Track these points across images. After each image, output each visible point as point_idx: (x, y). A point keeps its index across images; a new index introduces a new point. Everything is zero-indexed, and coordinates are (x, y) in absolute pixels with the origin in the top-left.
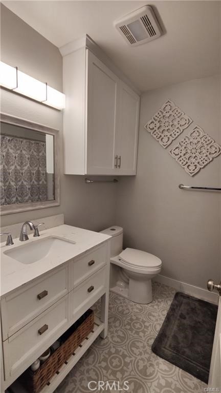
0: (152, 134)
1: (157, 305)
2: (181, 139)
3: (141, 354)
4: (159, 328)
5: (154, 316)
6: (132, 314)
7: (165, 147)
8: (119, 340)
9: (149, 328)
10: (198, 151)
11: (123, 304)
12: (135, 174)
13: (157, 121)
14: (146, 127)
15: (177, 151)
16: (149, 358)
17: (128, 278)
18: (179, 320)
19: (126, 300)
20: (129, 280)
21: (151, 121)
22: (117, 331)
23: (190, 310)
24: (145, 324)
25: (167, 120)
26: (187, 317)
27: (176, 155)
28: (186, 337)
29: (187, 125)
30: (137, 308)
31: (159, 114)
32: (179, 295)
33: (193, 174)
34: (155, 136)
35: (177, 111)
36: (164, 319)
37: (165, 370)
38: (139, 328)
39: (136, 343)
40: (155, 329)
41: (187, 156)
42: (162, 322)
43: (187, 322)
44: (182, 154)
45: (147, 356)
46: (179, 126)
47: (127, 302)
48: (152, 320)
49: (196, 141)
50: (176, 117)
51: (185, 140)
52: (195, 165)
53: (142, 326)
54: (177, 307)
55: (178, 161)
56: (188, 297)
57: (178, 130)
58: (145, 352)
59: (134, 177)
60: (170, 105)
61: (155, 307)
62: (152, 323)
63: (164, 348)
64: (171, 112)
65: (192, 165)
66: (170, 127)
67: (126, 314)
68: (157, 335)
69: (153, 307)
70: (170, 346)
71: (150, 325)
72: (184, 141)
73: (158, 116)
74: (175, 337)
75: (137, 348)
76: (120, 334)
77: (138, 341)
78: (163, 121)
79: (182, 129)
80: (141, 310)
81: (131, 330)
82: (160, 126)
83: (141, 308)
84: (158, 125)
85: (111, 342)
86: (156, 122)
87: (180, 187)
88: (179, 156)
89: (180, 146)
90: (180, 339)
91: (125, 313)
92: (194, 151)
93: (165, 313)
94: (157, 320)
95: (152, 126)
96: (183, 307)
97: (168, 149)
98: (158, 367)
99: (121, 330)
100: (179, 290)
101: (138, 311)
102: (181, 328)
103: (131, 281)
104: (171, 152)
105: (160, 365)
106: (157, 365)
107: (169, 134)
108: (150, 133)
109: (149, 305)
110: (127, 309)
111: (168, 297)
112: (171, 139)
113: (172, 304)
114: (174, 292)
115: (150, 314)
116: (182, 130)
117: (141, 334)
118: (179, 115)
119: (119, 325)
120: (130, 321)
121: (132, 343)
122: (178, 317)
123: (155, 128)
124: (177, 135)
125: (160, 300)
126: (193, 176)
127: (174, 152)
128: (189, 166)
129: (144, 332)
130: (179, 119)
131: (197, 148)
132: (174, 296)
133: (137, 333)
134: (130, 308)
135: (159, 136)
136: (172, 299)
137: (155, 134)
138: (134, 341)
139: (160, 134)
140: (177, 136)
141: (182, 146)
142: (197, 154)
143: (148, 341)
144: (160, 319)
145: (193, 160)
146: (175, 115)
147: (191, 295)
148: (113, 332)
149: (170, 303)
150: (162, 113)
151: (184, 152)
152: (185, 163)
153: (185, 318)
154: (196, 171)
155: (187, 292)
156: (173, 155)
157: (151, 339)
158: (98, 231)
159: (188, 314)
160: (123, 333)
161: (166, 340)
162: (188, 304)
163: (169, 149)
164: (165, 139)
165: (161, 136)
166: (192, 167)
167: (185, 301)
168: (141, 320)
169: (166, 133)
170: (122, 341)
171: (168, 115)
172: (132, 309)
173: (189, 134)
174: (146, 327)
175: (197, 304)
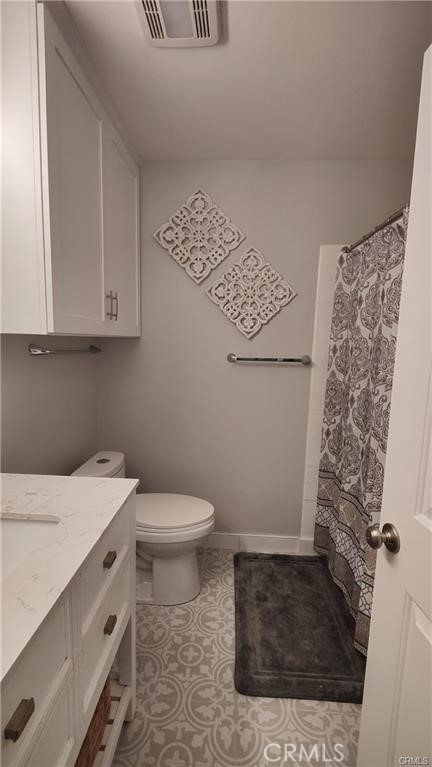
0: (170, 251)
1: (213, 594)
2: (226, 268)
3: (218, 713)
4: (230, 639)
5: (214, 620)
6: (172, 633)
7: (198, 282)
8: (166, 707)
9: (214, 649)
10: (256, 293)
11: (146, 621)
12: (138, 335)
13: (180, 228)
14: (158, 235)
15: (221, 292)
16: (236, 712)
17: (149, 559)
18: (258, 606)
19: (150, 607)
20: (151, 563)
21: (165, 226)
22: (153, 689)
23: (267, 579)
24: (204, 644)
25: (199, 228)
26: (268, 594)
27: (219, 298)
28: (281, 635)
29: (236, 244)
30: (178, 617)
31: (182, 212)
32: (239, 559)
33: (251, 335)
34: (175, 257)
35: (217, 213)
36: (233, 617)
37: (271, 720)
38: (195, 659)
39: (200, 693)
40: (225, 643)
41: (239, 301)
42: (232, 624)
43: (270, 605)
44: (230, 298)
45: (230, 710)
46: (221, 243)
47: (153, 611)
48: (214, 629)
49: (251, 275)
50: (216, 225)
51: (234, 270)
52: (254, 319)
53: (199, 651)
54: (245, 581)
55: (224, 311)
56: (256, 557)
57: (220, 251)
58: (225, 704)
59: (136, 340)
60: (202, 199)
61: (210, 599)
62: (215, 636)
63: (257, 673)
64: (205, 212)
65: (249, 318)
66: (205, 243)
67: (160, 639)
68: (234, 657)
69: (206, 601)
70: (264, 665)
71: (213, 641)
72: (233, 274)
73: (181, 216)
74: (265, 643)
75: (207, 702)
76: (163, 690)
77: (203, 688)
78: (193, 229)
79: (228, 248)
80: (186, 617)
81: (182, 669)
82: (187, 238)
83: (184, 612)
84: (182, 236)
85: (149, 721)
86: (178, 229)
87: (230, 359)
88: (224, 301)
89: (226, 283)
90: (275, 643)
91: (156, 638)
92: (250, 292)
93: (231, 604)
94: (221, 626)
95: (170, 235)
96: (254, 580)
97: (204, 284)
98: (258, 722)
99: (161, 682)
100: (237, 550)
101: (181, 622)
102: (268, 620)
103: (157, 566)
104: (210, 291)
105: (259, 716)
106: (253, 719)
107: (204, 258)
108: (167, 250)
109: (198, 600)
110: (159, 627)
111: (224, 571)
112: (209, 266)
113: (236, 581)
114: (231, 556)
115: (206, 619)
116: (227, 252)
117: (204, 669)
118: (221, 222)
119: (155, 672)
120: (173, 653)
121: (193, 698)
122: (255, 602)
123: (176, 242)
124: (220, 259)
125: (213, 582)
126: (250, 339)
127: (217, 291)
128: (243, 319)
129: (207, 662)
130: (221, 230)
131: (255, 288)
132: (232, 566)
133: (195, 670)
134: (163, 623)
135: (185, 258)
136: (232, 571)
137: (177, 254)
138: (195, 693)
139: (187, 254)
140: (219, 261)
141: (229, 282)
142: (256, 297)
143: (221, 677)
144: (227, 620)
145: (250, 309)
146: (214, 221)
147: (258, 552)
148: (146, 693)
149: (231, 581)
150: (189, 213)
151: (233, 294)
152: (236, 314)
153: (265, 599)
154: (256, 329)
155: (251, 549)
156: (215, 299)
157: (224, 670)
158: (68, 472)
159: (267, 589)
160: (170, 686)
161: (253, 656)
162: (260, 569)
163: (206, 286)
164: (198, 267)
165: (188, 258)
166: (249, 323)
167: (253, 565)
168: (193, 639)
169: (199, 254)
170: (172, 704)
171: (200, 218)
172: (168, 622)
173: (241, 262)
174: (208, 649)
175: (272, 564)
